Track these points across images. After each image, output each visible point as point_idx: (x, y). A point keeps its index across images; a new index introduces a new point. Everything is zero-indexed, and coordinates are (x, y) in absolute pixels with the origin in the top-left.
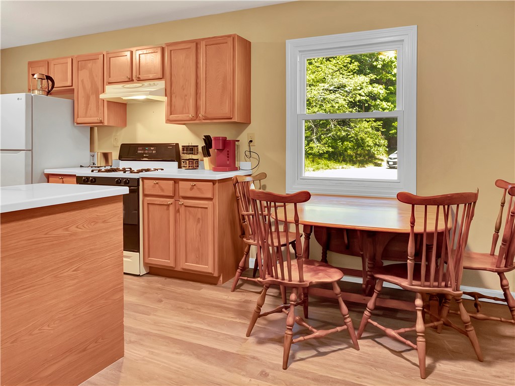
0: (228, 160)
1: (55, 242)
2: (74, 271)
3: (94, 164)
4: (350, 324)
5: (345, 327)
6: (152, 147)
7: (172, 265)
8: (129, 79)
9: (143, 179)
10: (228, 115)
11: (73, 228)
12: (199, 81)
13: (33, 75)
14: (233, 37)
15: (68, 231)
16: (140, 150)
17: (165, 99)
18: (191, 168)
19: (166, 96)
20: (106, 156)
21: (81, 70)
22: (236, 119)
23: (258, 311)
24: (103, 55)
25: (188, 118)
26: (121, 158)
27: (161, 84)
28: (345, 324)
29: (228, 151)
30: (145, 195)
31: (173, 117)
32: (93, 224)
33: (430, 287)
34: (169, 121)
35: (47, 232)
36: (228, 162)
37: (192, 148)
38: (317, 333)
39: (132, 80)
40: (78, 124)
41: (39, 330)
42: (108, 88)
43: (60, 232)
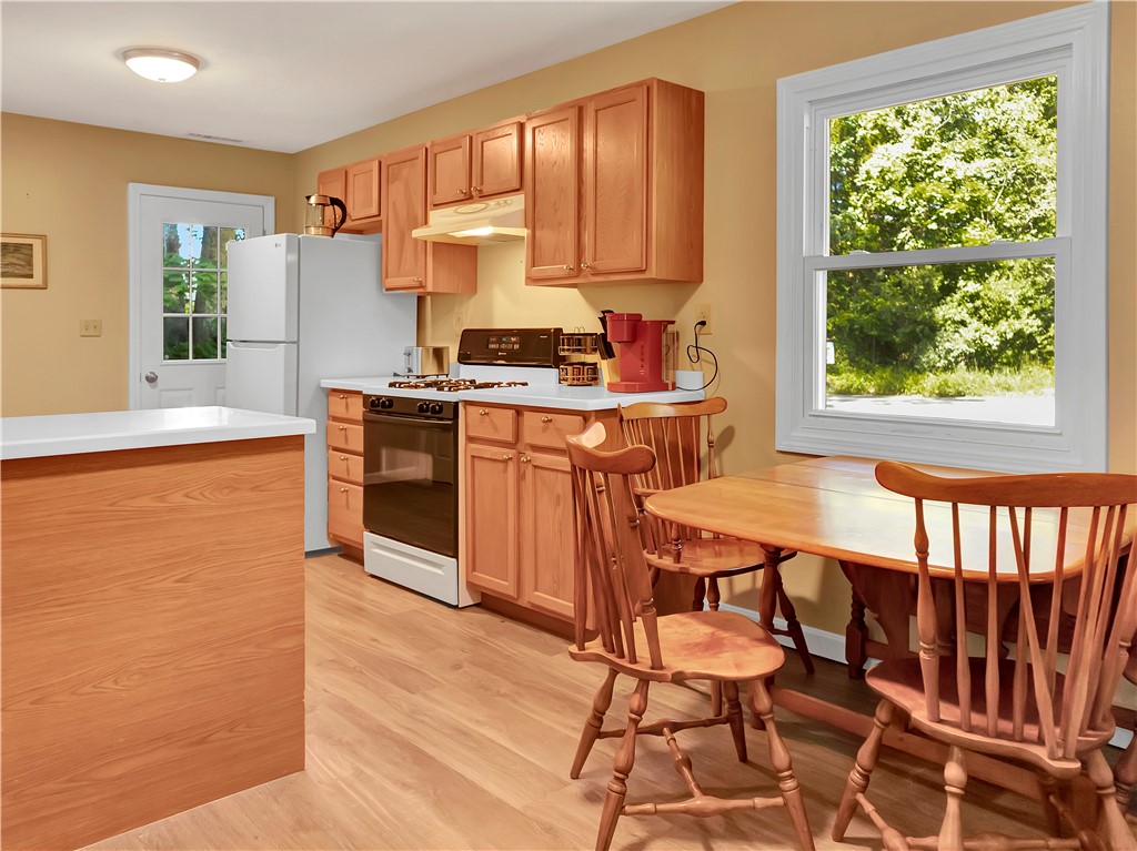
0: (642, 366)
1: (130, 522)
2: (177, 581)
3: (410, 370)
4: (793, 795)
5: (779, 800)
6: (513, 336)
7: (511, 592)
8: (465, 194)
9: (468, 403)
10: (637, 264)
11: (177, 498)
12: (583, 191)
13: (308, 198)
14: (647, 87)
15: (164, 502)
16: (493, 343)
17: (524, 232)
18: (575, 382)
19: (526, 227)
20: (438, 354)
21: (393, 182)
22: (653, 273)
23: (597, 724)
24: (426, 149)
25: (562, 274)
26: (464, 358)
27: (517, 202)
28: (781, 792)
29: (642, 347)
30: (470, 439)
31: (538, 271)
32: (226, 491)
33: (988, 735)
34: (532, 280)
35: (115, 500)
36: (642, 372)
37: (580, 340)
38: (699, 802)
39: (471, 197)
40: (387, 290)
41: (94, 687)
42: (434, 215)
43: (145, 502)
